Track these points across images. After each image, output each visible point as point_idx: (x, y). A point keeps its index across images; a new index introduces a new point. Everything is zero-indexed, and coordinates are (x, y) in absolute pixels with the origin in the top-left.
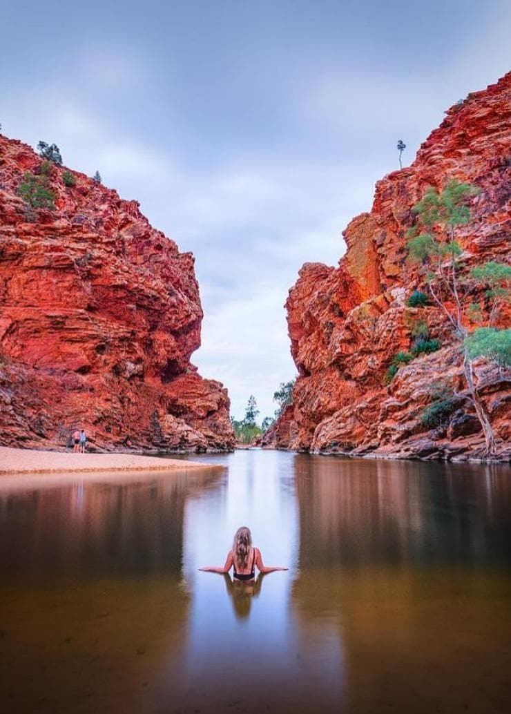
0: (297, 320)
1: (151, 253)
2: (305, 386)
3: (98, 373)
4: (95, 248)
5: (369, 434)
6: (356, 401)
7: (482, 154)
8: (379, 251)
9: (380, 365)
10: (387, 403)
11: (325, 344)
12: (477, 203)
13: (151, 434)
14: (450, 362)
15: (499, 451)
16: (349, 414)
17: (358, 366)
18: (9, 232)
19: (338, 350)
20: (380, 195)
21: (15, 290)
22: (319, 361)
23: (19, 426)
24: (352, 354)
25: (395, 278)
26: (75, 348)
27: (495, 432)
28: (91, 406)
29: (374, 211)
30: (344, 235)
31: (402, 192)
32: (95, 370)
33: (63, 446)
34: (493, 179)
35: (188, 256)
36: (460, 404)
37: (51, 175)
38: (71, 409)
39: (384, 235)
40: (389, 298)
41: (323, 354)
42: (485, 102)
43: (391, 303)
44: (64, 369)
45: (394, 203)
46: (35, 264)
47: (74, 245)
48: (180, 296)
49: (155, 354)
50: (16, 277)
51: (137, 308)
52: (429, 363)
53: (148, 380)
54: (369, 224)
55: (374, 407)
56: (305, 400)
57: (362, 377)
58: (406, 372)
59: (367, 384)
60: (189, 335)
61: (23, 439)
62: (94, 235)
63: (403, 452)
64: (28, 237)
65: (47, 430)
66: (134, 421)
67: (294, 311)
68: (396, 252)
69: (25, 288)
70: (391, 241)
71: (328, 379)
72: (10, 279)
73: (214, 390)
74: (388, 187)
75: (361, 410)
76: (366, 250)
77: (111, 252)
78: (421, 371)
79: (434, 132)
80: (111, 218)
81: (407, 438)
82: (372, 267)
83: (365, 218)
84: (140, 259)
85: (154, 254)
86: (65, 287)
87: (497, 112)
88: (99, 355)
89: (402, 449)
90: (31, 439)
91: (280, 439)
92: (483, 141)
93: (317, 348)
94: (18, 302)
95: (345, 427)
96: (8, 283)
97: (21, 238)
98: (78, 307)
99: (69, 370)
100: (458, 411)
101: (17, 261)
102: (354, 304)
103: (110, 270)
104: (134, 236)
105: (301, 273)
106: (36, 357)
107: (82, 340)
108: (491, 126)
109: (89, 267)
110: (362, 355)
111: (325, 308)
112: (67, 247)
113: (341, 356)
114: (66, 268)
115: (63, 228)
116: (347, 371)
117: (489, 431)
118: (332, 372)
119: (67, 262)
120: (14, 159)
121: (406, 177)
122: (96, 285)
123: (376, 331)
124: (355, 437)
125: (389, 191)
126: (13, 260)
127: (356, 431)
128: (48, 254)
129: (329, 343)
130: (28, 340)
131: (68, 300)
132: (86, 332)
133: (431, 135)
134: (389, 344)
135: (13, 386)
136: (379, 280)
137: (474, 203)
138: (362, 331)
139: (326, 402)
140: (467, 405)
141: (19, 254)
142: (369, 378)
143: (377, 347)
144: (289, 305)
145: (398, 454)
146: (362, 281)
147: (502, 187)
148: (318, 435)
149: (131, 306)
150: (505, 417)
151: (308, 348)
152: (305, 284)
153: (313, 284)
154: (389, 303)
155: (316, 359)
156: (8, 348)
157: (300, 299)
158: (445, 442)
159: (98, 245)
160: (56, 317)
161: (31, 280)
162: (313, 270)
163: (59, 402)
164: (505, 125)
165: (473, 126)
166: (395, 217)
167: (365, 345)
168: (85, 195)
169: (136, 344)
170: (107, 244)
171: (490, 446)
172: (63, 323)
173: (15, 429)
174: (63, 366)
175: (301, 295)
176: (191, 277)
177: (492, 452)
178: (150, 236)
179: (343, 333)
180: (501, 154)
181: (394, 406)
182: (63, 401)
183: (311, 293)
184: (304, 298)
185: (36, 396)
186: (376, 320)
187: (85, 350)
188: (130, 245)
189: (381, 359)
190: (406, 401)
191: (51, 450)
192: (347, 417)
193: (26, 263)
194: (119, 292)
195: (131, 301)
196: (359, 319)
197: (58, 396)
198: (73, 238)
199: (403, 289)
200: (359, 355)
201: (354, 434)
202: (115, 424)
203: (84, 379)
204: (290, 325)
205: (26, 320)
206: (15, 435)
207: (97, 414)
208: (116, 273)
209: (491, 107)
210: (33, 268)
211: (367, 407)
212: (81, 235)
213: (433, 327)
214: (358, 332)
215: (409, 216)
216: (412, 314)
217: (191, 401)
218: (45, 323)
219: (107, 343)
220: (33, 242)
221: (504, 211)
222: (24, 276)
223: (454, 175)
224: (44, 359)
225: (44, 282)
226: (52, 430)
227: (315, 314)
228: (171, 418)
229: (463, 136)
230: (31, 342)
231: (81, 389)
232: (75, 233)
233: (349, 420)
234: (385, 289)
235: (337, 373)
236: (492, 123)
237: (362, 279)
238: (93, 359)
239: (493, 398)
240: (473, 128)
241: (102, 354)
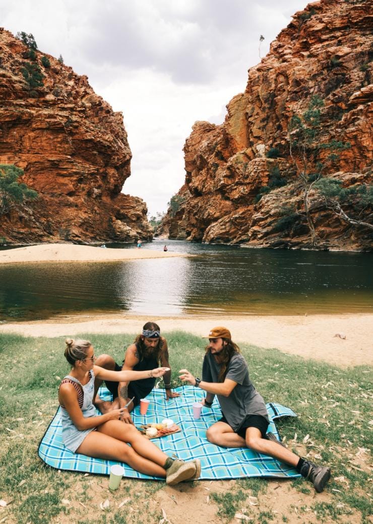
0: (191, 159)
1: (104, 116)
2: (198, 202)
3: (79, 195)
4: (73, 114)
5: (240, 233)
6: (232, 213)
7: (317, 57)
8: (250, 119)
9: (248, 192)
10: (256, 217)
11: (213, 177)
12: (313, 92)
13: (108, 232)
14: (292, 193)
15: (319, 245)
16: (227, 220)
17: (234, 193)
18: (22, 104)
19: (222, 182)
20: (251, 82)
21: (27, 144)
22: (208, 187)
23: (38, 228)
24: (230, 185)
25: (259, 138)
26: (65, 180)
27: (316, 234)
28: (77, 216)
29: (247, 92)
30: (227, 108)
31: (266, 80)
32: (77, 193)
33: (63, 240)
34: (323, 76)
35: (120, 114)
36: (298, 218)
37: (34, 59)
38: (65, 218)
39: (253, 109)
40: (255, 151)
41: (211, 183)
42: (321, 19)
43: (256, 154)
44: (59, 193)
45: (260, 88)
46: (40, 127)
47: (60, 113)
48: (119, 144)
49: (108, 182)
50: (27, 134)
51: (98, 154)
52: (280, 193)
53: (104, 198)
54: (243, 101)
55: (244, 217)
56: (198, 211)
57: (237, 199)
58: (267, 199)
59: (239, 203)
60: (124, 169)
61: (41, 236)
62: (72, 106)
63: (264, 244)
64: (34, 108)
65: (53, 230)
66: (98, 224)
67: (189, 153)
68: (261, 121)
69: (33, 142)
70: (257, 114)
71: (214, 199)
72: (24, 136)
73: (138, 204)
74: (256, 77)
75: (236, 218)
76: (241, 118)
77: (82, 117)
78: (275, 198)
79: (283, 31)
80: (76, 92)
81: (266, 236)
82: (244, 130)
83: (241, 97)
84: (96, 120)
85: (105, 117)
86: (58, 142)
87: (328, 26)
88: (79, 185)
89: (264, 243)
90: (45, 235)
91: (172, 232)
92: (318, 48)
93: (206, 179)
94: (29, 151)
95: (225, 228)
96: (23, 138)
97: (30, 109)
98: (66, 154)
99: (62, 193)
100: (297, 222)
101: (28, 125)
102: (232, 153)
103: (83, 129)
104: (92, 104)
105: (194, 128)
106: (42, 185)
107: (70, 175)
108: (324, 37)
109: (71, 128)
110: (237, 185)
111: (212, 154)
112: (57, 115)
113: (224, 186)
114: (59, 130)
115: (52, 101)
116: (226, 194)
117: (314, 233)
118: (217, 195)
119: (60, 126)
120: (7, 46)
121: (268, 70)
122: (74, 140)
123: (247, 171)
124: (231, 234)
125: (257, 79)
126: (26, 124)
127: (232, 231)
128: (48, 120)
129: (215, 177)
130: (37, 175)
131: (61, 149)
132: (72, 170)
133: (281, 33)
134: (255, 180)
135: (32, 204)
136: (249, 139)
137: (311, 92)
138: (237, 171)
139: (213, 213)
140: (302, 219)
141: (30, 120)
142: (241, 200)
143: (248, 181)
144: (186, 150)
145: (262, 246)
146: (238, 139)
147: (329, 82)
148: (208, 232)
149: (95, 152)
150: (322, 225)
151: (200, 179)
152: (196, 135)
153: (201, 135)
154: (255, 154)
155: (206, 186)
156: (26, 180)
157: (193, 145)
158: (288, 239)
159: (74, 113)
160: (54, 161)
161: (38, 137)
162: (201, 126)
163: (58, 213)
164: (333, 37)
165: (313, 36)
166: (261, 98)
167: (239, 179)
168: (57, 73)
169: (98, 177)
170: (80, 111)
171: (314, 242)
172: (58, 164)
173: (37, 230)
174: (59, 191)
175: (194, 143)
176: (123, 129)
177: (314, 245)
178: (102, 104)
179: (225, 171)
180: (329, 59)
181: (260, 218)
182: (60, 213)
183: (200, 142)
184: (195, 145)
185: (45, 210)
186: (247, 164)
187: (71, 181)
188: (90, 110)
189: (249, 189)
190: (267, 216)
191: (57, 242)
192: (227, 222)
193: (34, 126)
194: (89, 144)
195: (95, 149)
196: (236, 163)
197: (57, 210)
198: (58, 107)
199: (264, 145)
200: (235, 186)
201: (230, 232)
202: (91, 227)
203: (71, 199)
204: (186, 162)
205: (36, 162)
206: (37, 233)
207: (81, 221)
208: (87, 132)
209: (325, 23)
210: (39, 129)
211: (239, 217)
212: (63, 105)
213: (282, 171)
214: (235, 171)
215: (269, 98)
216: (270, 163)
217: (127, 211)
218: (47, 164)
219: (84, 177)
220: (37, 112)
221: (329, 99)
222: (32, 134)
223: (299, 71)
224: (47, 187)
225: (45, 138)
226: (55, 230)
227: (205, 157)
228: (119, 222)
229: (306, 42)
230: (39, 176)
231: (70, 205)
232: (59, 104)
233: (228, 225)
234: (253, 145)
235: (220, 196)
236: (325, 34)
237: (238, 137)
238: (76, 187)
239: (317, 215)
240: (312, 37)
241: (81, 184)
